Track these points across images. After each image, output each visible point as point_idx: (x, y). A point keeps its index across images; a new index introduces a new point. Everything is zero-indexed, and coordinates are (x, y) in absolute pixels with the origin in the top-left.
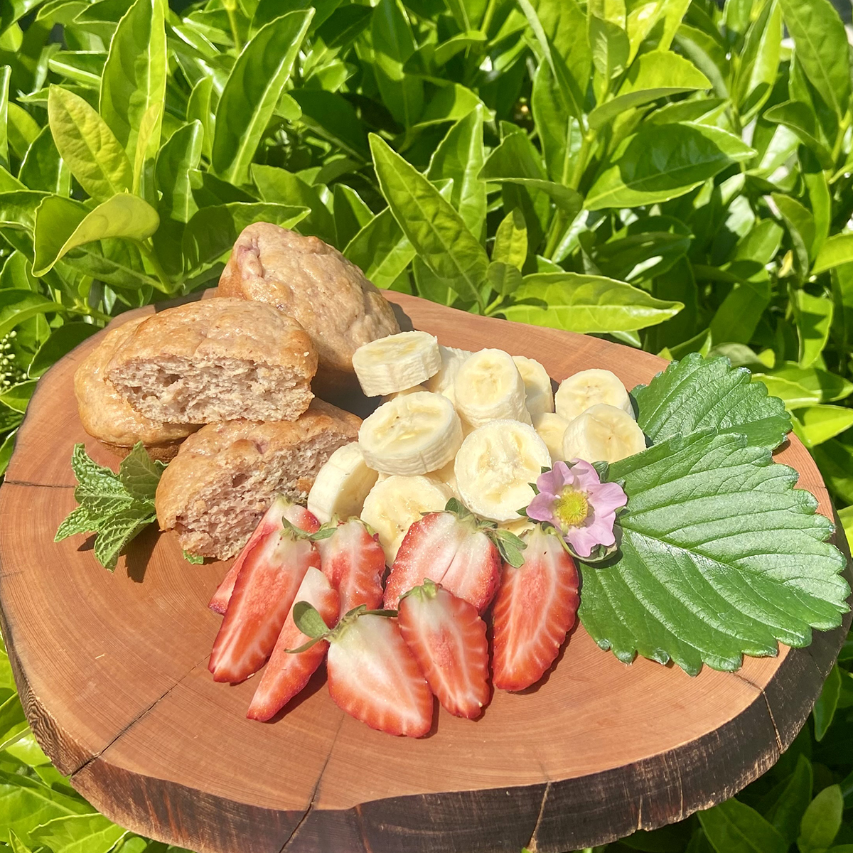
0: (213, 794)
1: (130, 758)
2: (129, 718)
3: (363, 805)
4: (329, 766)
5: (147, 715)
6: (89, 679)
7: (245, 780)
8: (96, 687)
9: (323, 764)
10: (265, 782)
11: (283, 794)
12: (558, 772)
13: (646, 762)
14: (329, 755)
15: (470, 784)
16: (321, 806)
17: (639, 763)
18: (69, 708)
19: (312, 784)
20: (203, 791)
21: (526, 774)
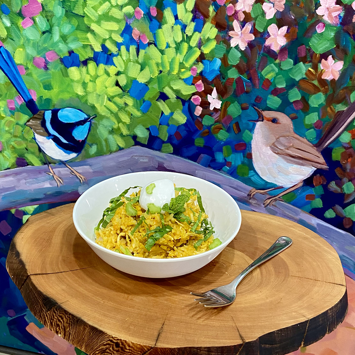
0: (207, 346)
1: (168, 344)
2: (156, 334)
3: (260, 338)
4: (239, 330)
5: (162, 331)
6: (129, 326)
7: (215, 340)
8: (134, 327)
9: (237, 330)
10: (222, 339)
11: (232, 341)
12: (310, 316)
13: (330, 309)
14: (237, 328)
15: (287, 325)
16: (247, 341)
17: (329, 309)
18: (129, 336)
19: (239, 336)
20: (203, 346)
21: (302, 319)
